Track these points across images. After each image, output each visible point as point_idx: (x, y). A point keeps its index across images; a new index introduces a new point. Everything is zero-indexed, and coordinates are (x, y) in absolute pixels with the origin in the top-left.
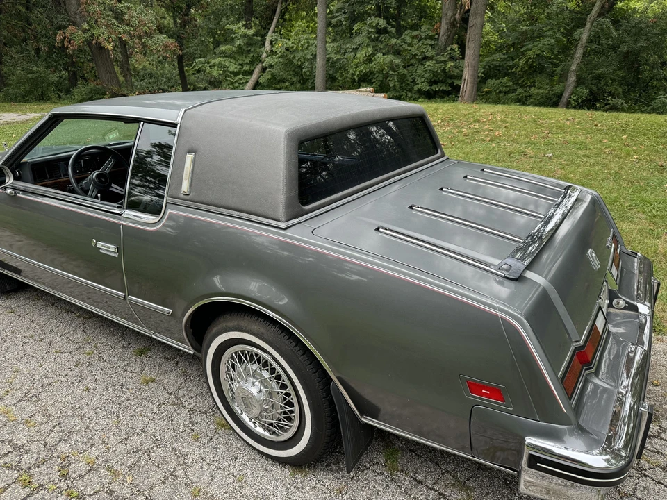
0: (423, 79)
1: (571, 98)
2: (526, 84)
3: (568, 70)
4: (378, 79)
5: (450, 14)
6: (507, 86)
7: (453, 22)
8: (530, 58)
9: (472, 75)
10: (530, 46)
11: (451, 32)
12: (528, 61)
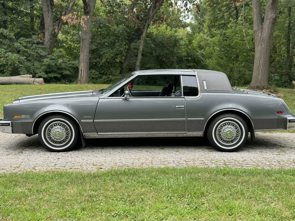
0: (40, 70)
1: (139, 81)
2: (106, 73)
3: (135, 65)
4: (8, 69)
5: (51, 29)
6: (96, 75)
7: (54, 34)
8: (108, 58)
9: (86, 68)
10: (106, 51)
11: (53, 40)
12: (107, 60)
